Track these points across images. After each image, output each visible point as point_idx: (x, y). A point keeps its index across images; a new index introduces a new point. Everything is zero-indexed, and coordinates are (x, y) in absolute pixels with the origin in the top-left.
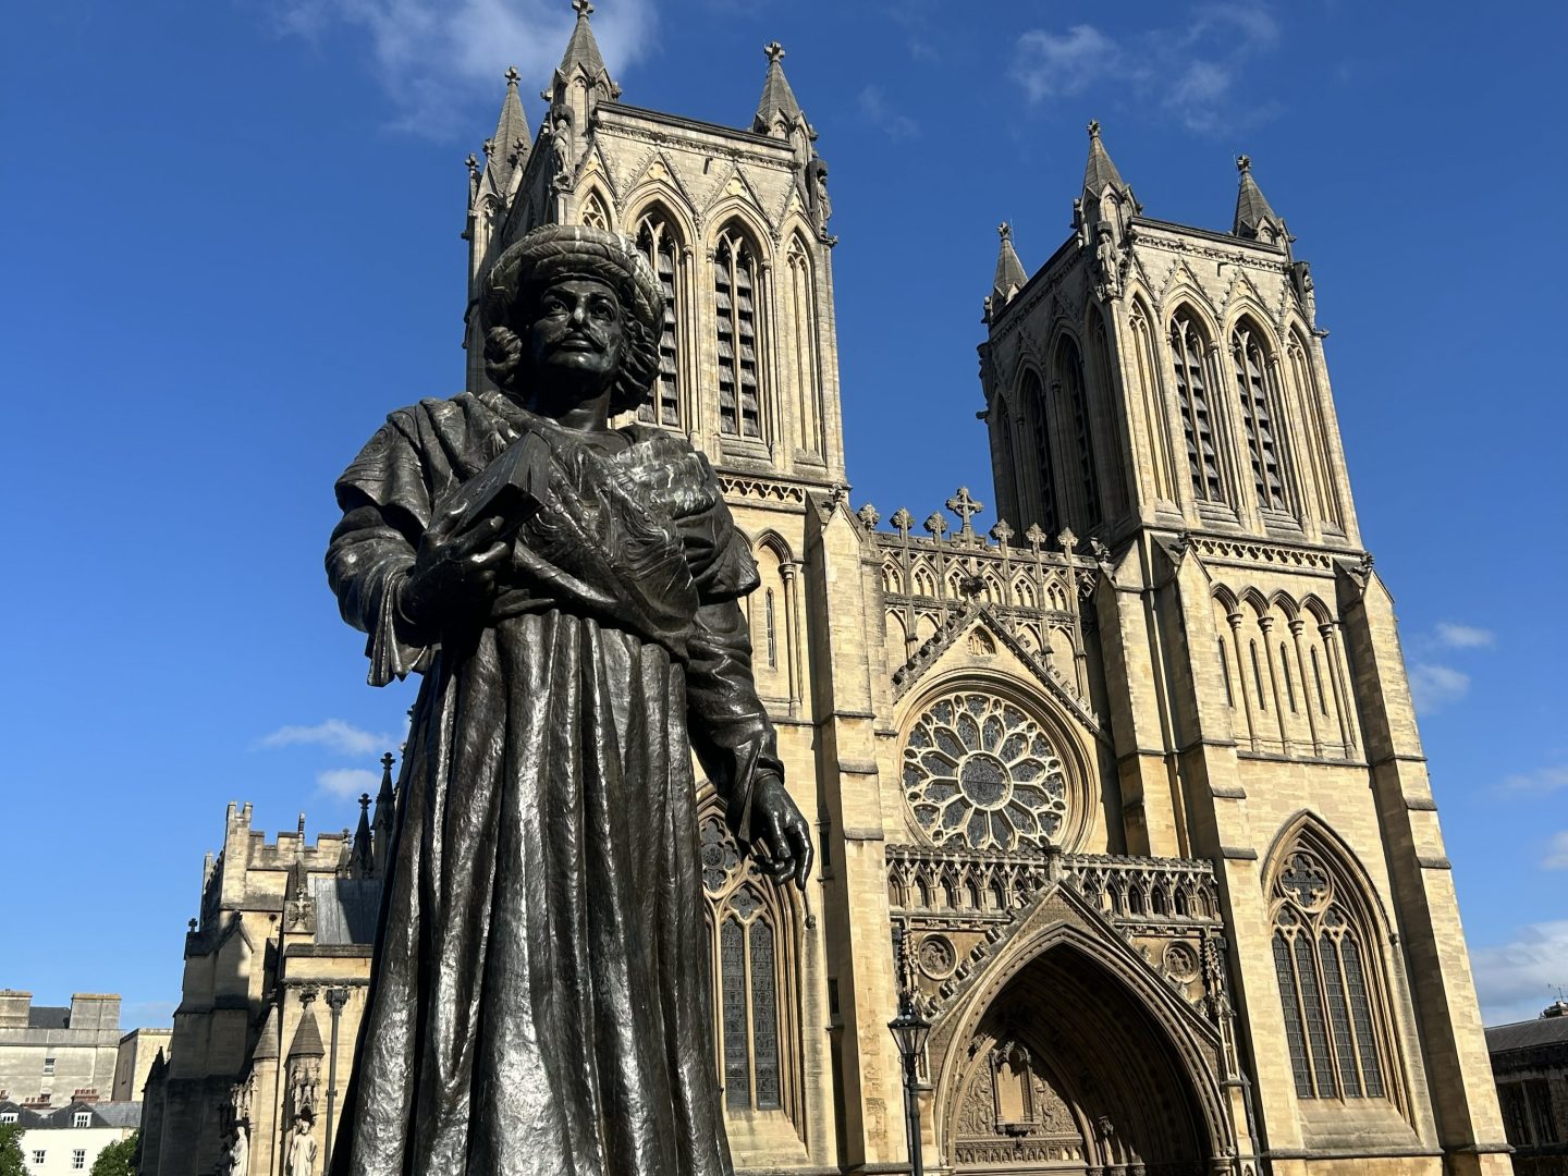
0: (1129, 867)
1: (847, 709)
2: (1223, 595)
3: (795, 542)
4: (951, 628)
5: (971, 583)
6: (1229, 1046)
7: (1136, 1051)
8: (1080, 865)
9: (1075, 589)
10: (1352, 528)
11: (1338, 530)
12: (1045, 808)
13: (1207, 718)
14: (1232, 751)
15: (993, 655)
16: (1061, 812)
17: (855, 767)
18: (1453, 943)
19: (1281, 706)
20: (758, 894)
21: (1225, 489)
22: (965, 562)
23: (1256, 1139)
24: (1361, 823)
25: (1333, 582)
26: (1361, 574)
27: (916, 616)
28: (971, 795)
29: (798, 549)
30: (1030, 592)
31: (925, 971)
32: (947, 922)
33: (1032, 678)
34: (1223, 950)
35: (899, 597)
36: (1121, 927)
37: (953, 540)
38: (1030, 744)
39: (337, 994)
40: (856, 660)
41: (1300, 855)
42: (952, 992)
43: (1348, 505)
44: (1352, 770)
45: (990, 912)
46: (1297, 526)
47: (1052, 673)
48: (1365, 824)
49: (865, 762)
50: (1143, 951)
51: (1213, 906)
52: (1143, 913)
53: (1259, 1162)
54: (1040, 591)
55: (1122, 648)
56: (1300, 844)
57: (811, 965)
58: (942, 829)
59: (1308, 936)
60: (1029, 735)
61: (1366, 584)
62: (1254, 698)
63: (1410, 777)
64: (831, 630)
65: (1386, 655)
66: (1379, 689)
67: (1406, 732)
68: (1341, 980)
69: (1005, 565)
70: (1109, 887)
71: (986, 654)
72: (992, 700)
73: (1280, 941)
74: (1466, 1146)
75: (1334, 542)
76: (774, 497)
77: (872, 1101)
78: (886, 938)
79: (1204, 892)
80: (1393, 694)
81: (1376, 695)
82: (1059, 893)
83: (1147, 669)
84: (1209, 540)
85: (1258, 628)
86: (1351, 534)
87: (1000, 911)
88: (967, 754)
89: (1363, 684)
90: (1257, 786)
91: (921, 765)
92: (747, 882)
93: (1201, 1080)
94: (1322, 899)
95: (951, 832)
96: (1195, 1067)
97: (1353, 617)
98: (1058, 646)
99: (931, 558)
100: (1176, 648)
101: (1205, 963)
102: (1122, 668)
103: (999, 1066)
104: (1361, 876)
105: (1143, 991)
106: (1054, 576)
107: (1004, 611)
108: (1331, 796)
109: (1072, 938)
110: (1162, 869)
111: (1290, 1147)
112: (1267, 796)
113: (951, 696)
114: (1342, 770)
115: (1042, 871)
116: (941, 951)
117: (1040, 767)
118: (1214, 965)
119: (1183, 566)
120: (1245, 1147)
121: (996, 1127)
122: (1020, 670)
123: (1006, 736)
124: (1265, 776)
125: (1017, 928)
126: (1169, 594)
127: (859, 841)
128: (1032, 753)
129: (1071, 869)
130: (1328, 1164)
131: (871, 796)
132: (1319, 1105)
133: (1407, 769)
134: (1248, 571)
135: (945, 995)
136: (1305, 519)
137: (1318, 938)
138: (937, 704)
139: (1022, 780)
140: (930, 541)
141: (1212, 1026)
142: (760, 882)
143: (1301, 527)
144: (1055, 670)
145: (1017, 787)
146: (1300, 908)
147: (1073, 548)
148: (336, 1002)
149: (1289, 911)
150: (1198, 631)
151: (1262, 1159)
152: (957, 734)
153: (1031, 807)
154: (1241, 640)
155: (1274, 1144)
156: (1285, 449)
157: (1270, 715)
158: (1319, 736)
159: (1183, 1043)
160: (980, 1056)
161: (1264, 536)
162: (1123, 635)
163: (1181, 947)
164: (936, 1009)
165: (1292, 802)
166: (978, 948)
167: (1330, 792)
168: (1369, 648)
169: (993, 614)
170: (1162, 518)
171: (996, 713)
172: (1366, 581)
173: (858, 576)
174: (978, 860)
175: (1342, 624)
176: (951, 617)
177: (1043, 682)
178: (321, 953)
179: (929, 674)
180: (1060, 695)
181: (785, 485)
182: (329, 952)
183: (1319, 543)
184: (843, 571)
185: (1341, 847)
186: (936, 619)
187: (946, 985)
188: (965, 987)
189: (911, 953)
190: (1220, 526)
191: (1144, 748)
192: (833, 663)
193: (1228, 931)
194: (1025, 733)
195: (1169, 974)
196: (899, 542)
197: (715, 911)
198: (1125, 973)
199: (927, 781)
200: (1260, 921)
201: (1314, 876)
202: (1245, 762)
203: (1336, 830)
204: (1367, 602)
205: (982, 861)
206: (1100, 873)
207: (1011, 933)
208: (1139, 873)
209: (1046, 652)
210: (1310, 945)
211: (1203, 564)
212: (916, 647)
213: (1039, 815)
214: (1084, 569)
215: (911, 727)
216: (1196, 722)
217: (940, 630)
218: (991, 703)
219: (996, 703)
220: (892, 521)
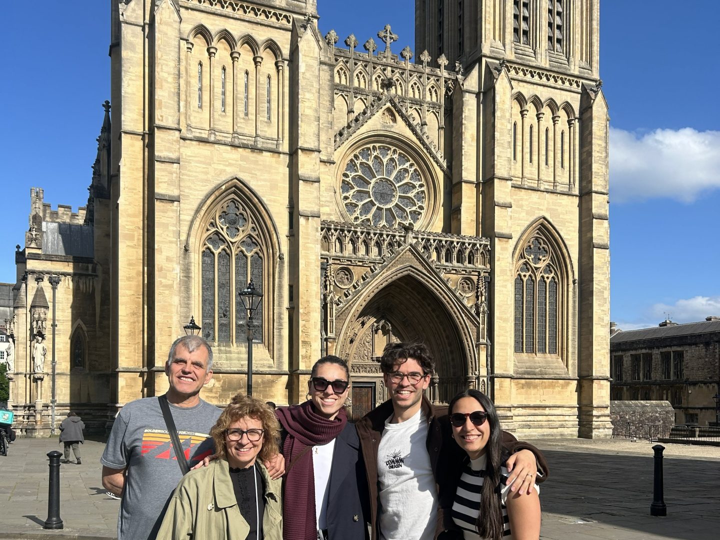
0: (447, 239)
1: (306, 146)
2: (520, 98)
3: (285, 48)
4: (373, 107)
5: (386, 82)
6: (483, 327)
7: (441, 327)
8: (422, 237)
9: (443, 90)
10: (596, 65)
11: (588, 67)
12: (414, 208)
13: (499, 164)
14: (509, 183)
15: (395, 124)
16: (422, 211)
17: (308, 177)
18: (602, 285)
19: (540, 162)
20: (255, 241)
21: (531, 37)
22: (385, 70)
23: (489, 368)
24: (570, 224)
25: (579, 96)
26: (595, 92)
27: (354, 99)
28: (376, 199)
29: (286, 51)
30: (419, 90)
31: (338, 284)
32: (351, 261)
33: (414, 138)
34: (488, 282)
35: (346, 87)
36: (439, 268)
37: (379, 56)
38: (410, 174)
39: (54, 279)
40: (313, 119)
41: (537, 239)
42: (350, 294)
43: (596, 52)
44: (570, 197)
45: (373, 257)
46: (566, 62)
47: (425, 136)
48: (572, 225)
49: (314, 176)
50: (448, 280)
51: (487, 261)
52: (451, 262)
53: (489, 379)
54: (424, 90)
55: (462, 124)
56: (538, 233)
57: (280, 277)
58: (359, 216)
59: (534, 278)
60: (409, 169)
61: (595, 97)
62: (527, 156)
63: (598, 202)
64: (300, 100)
65: (598, 138)
66: (591, 156)
67: (601, 179)
68: (546, 300)
69: (407, 73)
70: (436, 248)
71: (392, 123)
72: (392, 149)
73: (519, 280)
74: (589, 376)
75: (584, 73)
76: (274, 19)
77: (304, 342)
78: (318, 266)
79: (483, 254)
80: (598, 158)
81: (590, 158)
82: (410, 250)
83: (473, 136)
84: (517, 66)
85: (536, 118)
86: (594, 69)
87: (379, 257)
88: (376, 177)
89: (584, 152)
90: (520, 202)
91: (351, 182)
92: (250, 234)
93: (467, 341)
94: (544, 261)
95: (364, 218)
96: (466, 335)
97: (586, 116)
98: (431, 122)
99: (366, 66)
100: (489, 126)
101: (478, 288)
102: (460, 135)
103: (376, 332)
104: (565, 251)
105: (445, 299)
106: (433, 82)
107: (403, 100)
108: (557, 209)
109: (413, 272)
110: (464, 241)
111: (504, 373)
112: (524, 208)
113: (371, 146)
114: (566, 197)
115: (403, 239)
116: (347, 275)
117: (414, 187)
118: (482, 289)
119: (499, 79)
120: (483, 372)
121: (372, 358)
122: (408, 133)
123: (398, 169)
124: (525, 197)
125: (386, 266)
126: (491, 95)
127: (307, 217)
128: (410, 179)
129: (417, 238)
130: (523, 381)
131: (315, 194)
132: (524, 356)
133: (597, 198)
134: (535, 86)
135: (346, 296)
136: (572, 59)
137: (538, 280)
138: (363, 150)
139: (404, 193)
140: (366, 56)
141: (476, 317)
142: (257, 235)
143: (569, 63)
144: (426, 135)
145: (400, 197)
146: (532, 265)
147: (445, 66)
148: (54, 283)
149: (526, 266)
150: (501, 117)
151: (490, 377)
152: (372, 166)
153: (407, 207)
154: (525, 124)
155: (497, 371)
156: (568, 16)
157: (534, 166)
158: (557, 179)
159: (461, 324)
160: (367, 326)
161: (547, 66)
162: (463, 117)
163: (468, 280)
164: (341, 302)
165: (537, 211)
166: (365, 275)
167: (557, 208)
168: (591, 133)
169: (396, 101)
170: (493, 51)
171: (394, 157)
172: (596, 96)
173: (317, 70)
174: (370, 231)
175: (580, 119)
176: (374, 101)
177: (420, 141)
178: (44, 258)
179: (358, 132)
180: (428, 149)
181: (281, 12)
182: (49, 258)
183: (576, 73)
184: (309, 66)
185: (557, 236)
186: (365, 101)
187: (347, 291)
188: (357, 293)
189: (331, 275)
190: (524, 59)
191: (466, 179)
192: (300, 119)
193: (492, 273)
194: (408, 168)
195: (459, 291)
196: (349, 55)
197: (232, 248)
198: (437, 290)
199: (353, 191)
200: (508, 269)
201: (542, 250)
202: (517, 189)
203: (557, 227)
204: (594, 108)
205: (372, 231)
206: (432, 241)
207: (383, 268)
208: (452, 242)
209: (424, 124)
210: (534, 283)
211: (511, 80)
212: (353, 116)
213: (410, 212)
214: (449, 79)
215: (347, 161)
216: (493, 166)
217: (367, 107)
218: (392, 151)
219: (395, 151)
220: (346, 42)
